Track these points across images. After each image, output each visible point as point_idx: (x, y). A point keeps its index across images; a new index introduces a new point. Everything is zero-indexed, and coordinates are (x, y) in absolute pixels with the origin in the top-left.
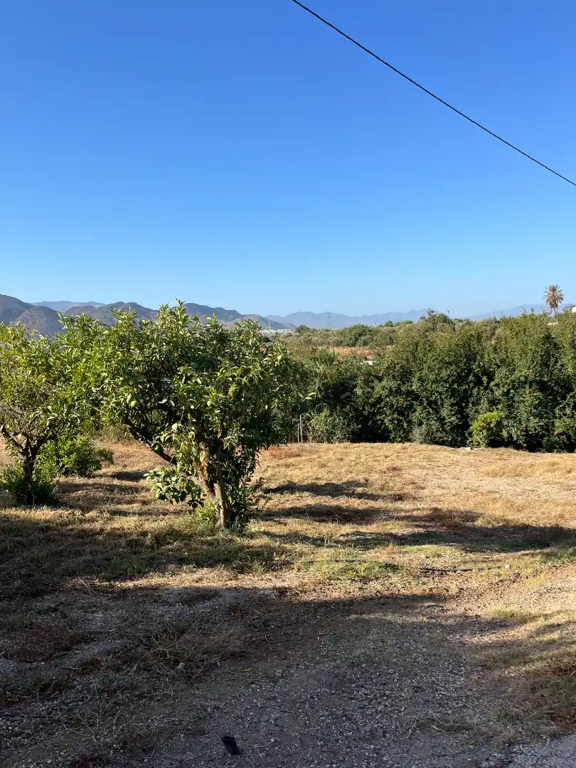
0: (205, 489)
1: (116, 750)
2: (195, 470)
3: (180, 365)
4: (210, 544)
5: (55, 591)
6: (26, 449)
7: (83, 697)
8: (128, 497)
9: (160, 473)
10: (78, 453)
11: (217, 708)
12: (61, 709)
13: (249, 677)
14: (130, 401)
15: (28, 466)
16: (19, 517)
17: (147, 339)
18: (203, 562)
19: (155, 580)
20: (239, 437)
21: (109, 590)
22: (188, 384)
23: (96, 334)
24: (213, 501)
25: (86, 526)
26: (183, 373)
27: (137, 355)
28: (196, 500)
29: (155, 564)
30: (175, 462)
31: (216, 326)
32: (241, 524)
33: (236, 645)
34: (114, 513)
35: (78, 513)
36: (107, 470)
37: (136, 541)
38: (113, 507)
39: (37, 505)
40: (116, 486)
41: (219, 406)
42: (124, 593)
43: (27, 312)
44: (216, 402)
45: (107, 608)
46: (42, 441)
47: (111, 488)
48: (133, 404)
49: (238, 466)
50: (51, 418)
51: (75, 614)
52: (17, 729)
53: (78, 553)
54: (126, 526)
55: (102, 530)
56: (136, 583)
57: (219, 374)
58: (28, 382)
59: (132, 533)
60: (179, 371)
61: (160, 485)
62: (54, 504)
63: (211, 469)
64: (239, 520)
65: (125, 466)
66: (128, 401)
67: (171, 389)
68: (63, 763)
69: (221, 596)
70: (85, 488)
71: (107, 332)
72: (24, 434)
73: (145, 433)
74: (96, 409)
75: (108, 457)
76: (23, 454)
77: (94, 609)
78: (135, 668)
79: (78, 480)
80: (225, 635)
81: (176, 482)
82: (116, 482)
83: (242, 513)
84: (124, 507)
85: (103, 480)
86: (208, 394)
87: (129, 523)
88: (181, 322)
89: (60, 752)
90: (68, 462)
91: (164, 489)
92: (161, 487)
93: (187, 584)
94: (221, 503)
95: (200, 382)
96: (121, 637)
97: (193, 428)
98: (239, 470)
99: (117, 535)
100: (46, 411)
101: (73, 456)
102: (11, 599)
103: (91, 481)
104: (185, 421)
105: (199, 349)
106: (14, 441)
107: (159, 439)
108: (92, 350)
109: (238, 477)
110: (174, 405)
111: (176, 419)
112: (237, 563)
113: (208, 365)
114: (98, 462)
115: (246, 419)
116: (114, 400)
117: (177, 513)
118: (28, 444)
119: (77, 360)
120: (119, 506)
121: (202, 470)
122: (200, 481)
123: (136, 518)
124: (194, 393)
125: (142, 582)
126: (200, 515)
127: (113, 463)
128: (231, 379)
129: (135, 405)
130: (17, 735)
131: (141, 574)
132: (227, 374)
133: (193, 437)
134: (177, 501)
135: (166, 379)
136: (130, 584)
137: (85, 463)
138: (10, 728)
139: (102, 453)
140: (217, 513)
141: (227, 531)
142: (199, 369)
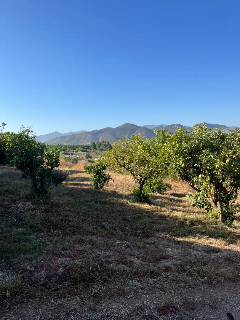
0: (213, 204)
1: (180, 305)
2: (208, 195)
3: (203, 149)
4: (215, 228)
5: (153, 236)
6: (140, 181)
7: (166, 280)
8: (177, 204)
9: (193, 195)
10: (158, 185)
11: (223, 300)
12: (158, 283)
13: (238, 290)
14: (182, 164)
15: (141, 188)
16: (138, 207)
17: (190, 138)
18: (213, 235)
19: (191, 239)
20: (231, 182)
21: (173, 240)
22: (207, 158)
23: (168, 137)
24: (217, 210)
25: (162, 213)
26: (205, 153)
27: (185, 145)
28: (209, 208)
29: (191, 232)
30: (200, 191)
31: (220, 132)
32: (230, 221)
33: (231, 275)
34: (173, 209)
35: (159, 208)
36: (169, 192)
37: (183, 222)
38: (172, 207)
39: (144, 203)
40: (172, 199)
41: (221, 168)
42: (179, 242)
43: (138, 130)
44: (220, 166)
45: (172, 248)
46: (146, 178)
47: (171, 200)
48: (183, 165)
49: (228, 195)
50: (150, 170)
51: (161, 247)
52: (142, 286)
53: (160, 224)
54: (178, 215)
55: (169, 216)
56: (183, 239)
57: (221, 153)
58: (141, 155)
59: (180, 219)
60: (202, 152)
61: (193, 200)
62: (150, 203)
63: (215, 195)
64: (229, 220)
65: (176, 191)
66: (181, 164)
67: (199, 159)
68: (160, 305)
69: (221, 252)
70: (161, 198)
71: (173, 136)
72: (140, 175)
73: (187, 178)
74: (167, 167)
75: (169, 186)
76: (139, 183)
77: (168, 246)
78: (186, 274)
79: (158, 195)
80: (225, 270)
81: (200, 199)
82: (172, 197)
83: (230, 217)
84: (176, 208)
85: (167, 196)
86: (216, 162)
87: (179, 214)
88: (204, 131)
89: (159, 300)
90: (154, 187)
91: (195, 202)
92: (193, 201)
93: (206, 244)
94: (220, 211)
95: (212, 156)
96: (180, 260)
97: (209, 177)
98: (229, 197)
99: (175, 219)
100: (148, 167)
101: (156, 185)
102: (138, 237)
103: (163, 196)
104: (205, 174)
105: (212, 143)
106: (136, 178)
107: (193, 181)
108: (166, 143)
109: (229, 200)
110: (200, 166)
111: (201, 173)
112: (228, 239)
113: (216, 149)
114: (165, 188)
115: (234, 174)
116: (175, 164)
117: (199, 213)
118: (141, 179)
119: (161, 147)
120: (174, 207)
121: (212, 195)
122: (211, 200)
123: (182, 213)
124: (210, 162)
125: (186, 239)
126: (210, 215)
127: (171, 189)
128: (227, 156)
129: (184, 166)
130: (142, 289)
131: (185, 236)
132: (225, 154)
133: (208, 181)
134: (200, 208)
135: (197, 156)
136: (181, 239)
137: (160, 189)
138: (140, 286)
139: (167, 185)
140: (218, 215)
141: (223, 224)
142: (212, 151)
